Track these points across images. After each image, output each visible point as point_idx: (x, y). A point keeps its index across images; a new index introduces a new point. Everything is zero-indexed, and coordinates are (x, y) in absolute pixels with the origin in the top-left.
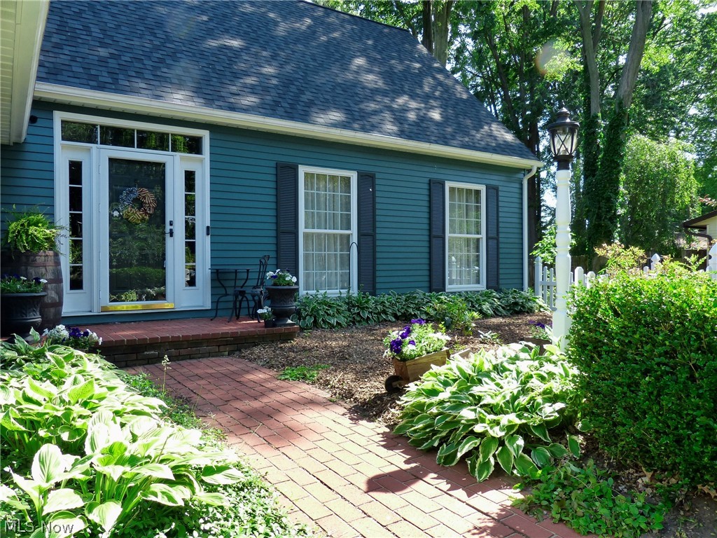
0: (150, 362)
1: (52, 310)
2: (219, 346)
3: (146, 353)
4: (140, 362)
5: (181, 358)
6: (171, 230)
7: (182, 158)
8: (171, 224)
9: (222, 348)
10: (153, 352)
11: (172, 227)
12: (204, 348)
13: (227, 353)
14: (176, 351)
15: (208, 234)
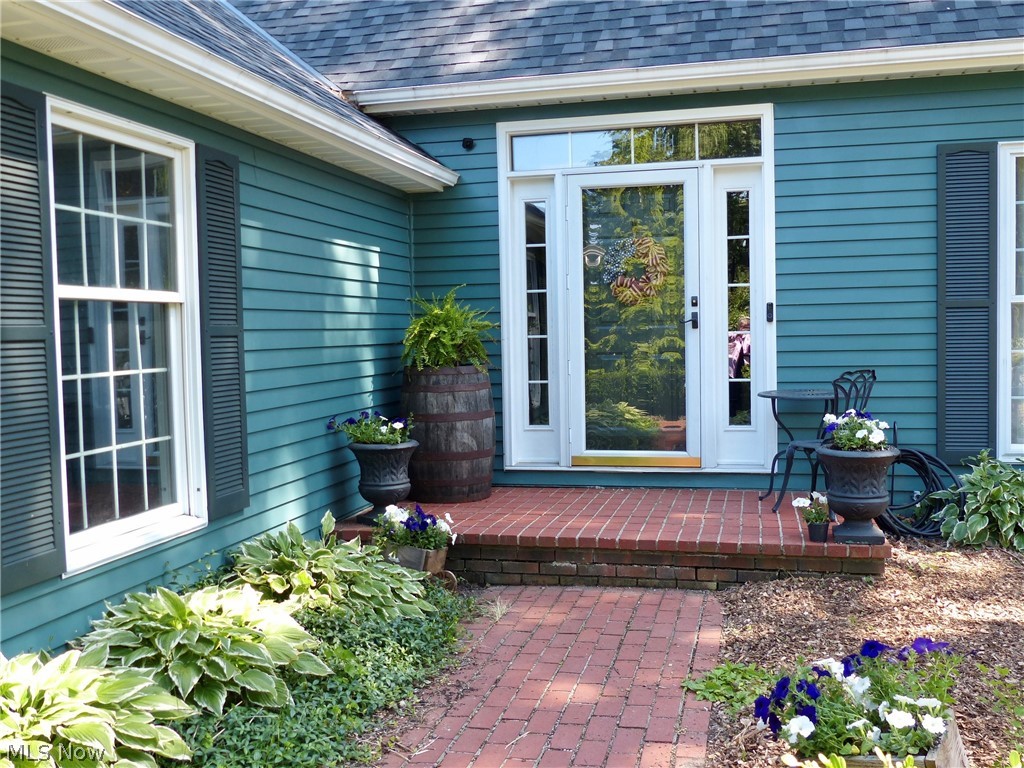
0: (562, 580)
1: (466, 465)
2: (697, 568)
3: (554, 563)
4: (547, 579)
5: (618, 582)
6: (695, 315)
7: (716, 170)
8: (695, 304)
9: (703, 574)
10: (567, 564)
11: (695, 309)
12: (666, 570)
13: (713, 585)
14: (610, 566)
15: (770, 319)
